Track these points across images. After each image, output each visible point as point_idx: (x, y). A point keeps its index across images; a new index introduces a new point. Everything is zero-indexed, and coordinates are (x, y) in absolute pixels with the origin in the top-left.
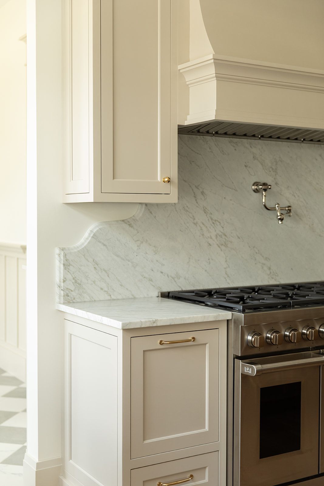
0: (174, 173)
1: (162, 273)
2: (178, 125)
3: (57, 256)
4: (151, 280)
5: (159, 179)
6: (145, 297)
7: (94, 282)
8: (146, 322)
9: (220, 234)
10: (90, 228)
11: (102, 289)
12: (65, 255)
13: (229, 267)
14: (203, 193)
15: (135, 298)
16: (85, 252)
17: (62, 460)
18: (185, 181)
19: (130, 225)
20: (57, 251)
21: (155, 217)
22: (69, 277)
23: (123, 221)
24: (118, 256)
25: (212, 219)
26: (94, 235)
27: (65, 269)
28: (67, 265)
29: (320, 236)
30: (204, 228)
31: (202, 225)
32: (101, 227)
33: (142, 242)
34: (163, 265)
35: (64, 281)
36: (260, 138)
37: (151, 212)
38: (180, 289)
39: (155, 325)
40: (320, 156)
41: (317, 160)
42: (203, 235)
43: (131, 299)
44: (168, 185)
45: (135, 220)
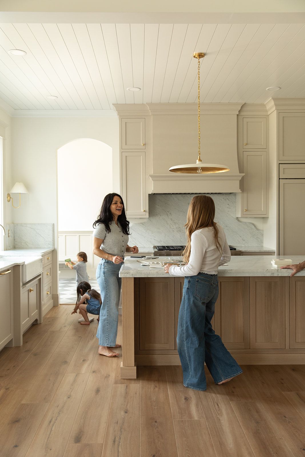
0: (147, 209)
1: (155, 240)
2: (149, 194)
4: (151, 242)
6: (148, 247)
7: (131, 242)
9: (178, 227)
11: (133, 244)
13: (182, 239)
14: (170, 214)
15: (145, 247)
18: (163, 210)
19: (143, 224)
23: (141, 223)
24: (139, 234)
25: (174, 222)
30: (171, 225)
31: (170, 224)
32: (133, 225)
33: (147, 230)
34: (155, 237)
36: (191, 194)
37: (150, 220)
38: (162, 245)
40: (223, 198)
41: (222, 200)
42: (171, 228)
43: (143, 247)
44: (145, 212)
45: (145, 223)
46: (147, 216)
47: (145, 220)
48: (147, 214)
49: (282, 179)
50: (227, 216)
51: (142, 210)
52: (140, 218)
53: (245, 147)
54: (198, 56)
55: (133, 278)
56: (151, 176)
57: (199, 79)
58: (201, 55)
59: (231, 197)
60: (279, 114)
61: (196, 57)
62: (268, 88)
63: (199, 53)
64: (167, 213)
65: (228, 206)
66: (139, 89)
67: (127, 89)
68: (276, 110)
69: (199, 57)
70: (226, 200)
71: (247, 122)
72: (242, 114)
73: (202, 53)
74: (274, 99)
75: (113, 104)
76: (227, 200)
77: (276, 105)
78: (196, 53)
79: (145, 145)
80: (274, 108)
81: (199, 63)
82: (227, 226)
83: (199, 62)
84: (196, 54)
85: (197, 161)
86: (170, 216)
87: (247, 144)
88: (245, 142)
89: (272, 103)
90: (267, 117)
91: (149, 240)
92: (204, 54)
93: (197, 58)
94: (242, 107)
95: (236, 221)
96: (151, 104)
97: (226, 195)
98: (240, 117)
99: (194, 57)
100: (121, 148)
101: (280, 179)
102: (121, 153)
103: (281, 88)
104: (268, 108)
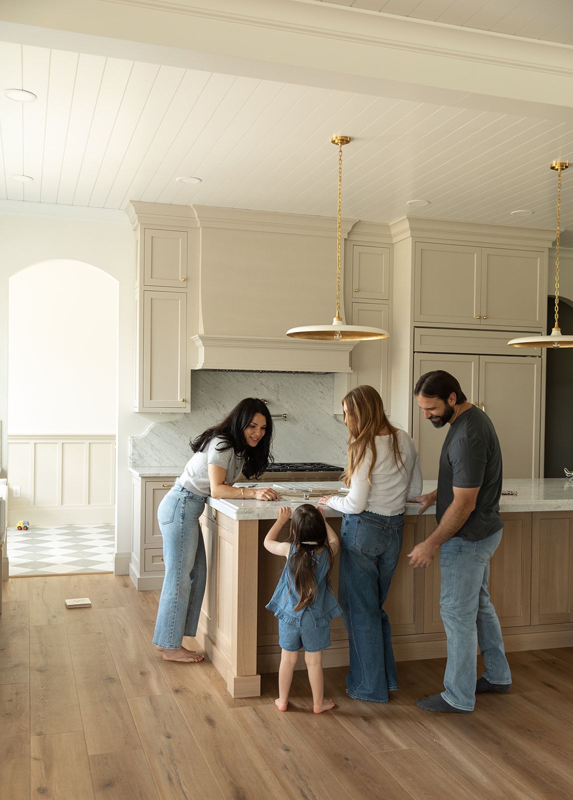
0: (188, 397)
2: (191, 370)
3: (129, 441)
5: (179, 400)
7: (151, 456)
8: (153, 474)
10: (150, 426)
11: (156, 460)
12: (134, 441)
14: (223, 406)
16: (146, 439)
17: (131, 553)
18: (211, 399)
19: (174, 425)
20: (129, 438)
21: (191, 420)
22: (136, 452)
23: (170, 422)
24: (166, 442)
26: (151, 429)
27: (133, 448)
28: (134, 446)
29: (313, 433)
32: (156, 425)
35: (133, 455)
37: (188, 417)
39: (158, 476)
44: (184, 403)
45: (177, 422)
46: (188, 409)
47: (179, 417)
48: (189, 406)
49: (417, 352)
50: (319, 412)
51: (179, 399)
52: (171, 413)
53: (355, 295)
54: (340, 141)
55: (258, 521)
56: (201, 338)
57: (340, 181)
58: (345, 141)
59: (328, 379)
60: (415, 243)
61: (336, 142)
62: (411, 201)
63: (341, 137)
64: (218, 404)
65: (320, 394)
66: (198, 181)
67: (177, 179)
68: (411, 237)
69: (341, 143)
70: (318, 385)
71: (360, 253)
72: (353, 238)
73: (347, 137)
74: (410, 219)
75: (131, 201)
76: (320, 385)
77: (412, 229)
78: (336, 135)
79: (186, 280)
80: (409, 233)
81: (340, 153)
82: (318, 430)
83: (341, 151)
84: (336, 138)
85: (335, 319)
86: (222, 410)
87: (358, 291)
88: (356, 287)
89: (407, 225)
90: (390, 247)
91: (185, 454)
92: (350, 139)
93: (337, 144)
94: (353, 227)
95: (334, 419)
96: (200, 208)
97: (319, 376)
98: (348, 242)
99: (333, 142)
100: (143, 283)
101: (414, 352)
102: (143, 292)
103: (430, 203)
104: (393, 231)
